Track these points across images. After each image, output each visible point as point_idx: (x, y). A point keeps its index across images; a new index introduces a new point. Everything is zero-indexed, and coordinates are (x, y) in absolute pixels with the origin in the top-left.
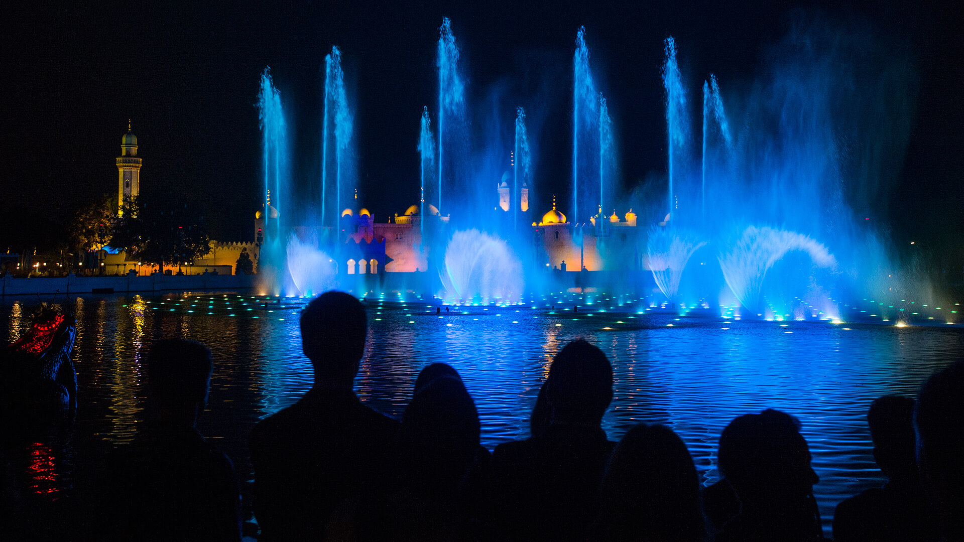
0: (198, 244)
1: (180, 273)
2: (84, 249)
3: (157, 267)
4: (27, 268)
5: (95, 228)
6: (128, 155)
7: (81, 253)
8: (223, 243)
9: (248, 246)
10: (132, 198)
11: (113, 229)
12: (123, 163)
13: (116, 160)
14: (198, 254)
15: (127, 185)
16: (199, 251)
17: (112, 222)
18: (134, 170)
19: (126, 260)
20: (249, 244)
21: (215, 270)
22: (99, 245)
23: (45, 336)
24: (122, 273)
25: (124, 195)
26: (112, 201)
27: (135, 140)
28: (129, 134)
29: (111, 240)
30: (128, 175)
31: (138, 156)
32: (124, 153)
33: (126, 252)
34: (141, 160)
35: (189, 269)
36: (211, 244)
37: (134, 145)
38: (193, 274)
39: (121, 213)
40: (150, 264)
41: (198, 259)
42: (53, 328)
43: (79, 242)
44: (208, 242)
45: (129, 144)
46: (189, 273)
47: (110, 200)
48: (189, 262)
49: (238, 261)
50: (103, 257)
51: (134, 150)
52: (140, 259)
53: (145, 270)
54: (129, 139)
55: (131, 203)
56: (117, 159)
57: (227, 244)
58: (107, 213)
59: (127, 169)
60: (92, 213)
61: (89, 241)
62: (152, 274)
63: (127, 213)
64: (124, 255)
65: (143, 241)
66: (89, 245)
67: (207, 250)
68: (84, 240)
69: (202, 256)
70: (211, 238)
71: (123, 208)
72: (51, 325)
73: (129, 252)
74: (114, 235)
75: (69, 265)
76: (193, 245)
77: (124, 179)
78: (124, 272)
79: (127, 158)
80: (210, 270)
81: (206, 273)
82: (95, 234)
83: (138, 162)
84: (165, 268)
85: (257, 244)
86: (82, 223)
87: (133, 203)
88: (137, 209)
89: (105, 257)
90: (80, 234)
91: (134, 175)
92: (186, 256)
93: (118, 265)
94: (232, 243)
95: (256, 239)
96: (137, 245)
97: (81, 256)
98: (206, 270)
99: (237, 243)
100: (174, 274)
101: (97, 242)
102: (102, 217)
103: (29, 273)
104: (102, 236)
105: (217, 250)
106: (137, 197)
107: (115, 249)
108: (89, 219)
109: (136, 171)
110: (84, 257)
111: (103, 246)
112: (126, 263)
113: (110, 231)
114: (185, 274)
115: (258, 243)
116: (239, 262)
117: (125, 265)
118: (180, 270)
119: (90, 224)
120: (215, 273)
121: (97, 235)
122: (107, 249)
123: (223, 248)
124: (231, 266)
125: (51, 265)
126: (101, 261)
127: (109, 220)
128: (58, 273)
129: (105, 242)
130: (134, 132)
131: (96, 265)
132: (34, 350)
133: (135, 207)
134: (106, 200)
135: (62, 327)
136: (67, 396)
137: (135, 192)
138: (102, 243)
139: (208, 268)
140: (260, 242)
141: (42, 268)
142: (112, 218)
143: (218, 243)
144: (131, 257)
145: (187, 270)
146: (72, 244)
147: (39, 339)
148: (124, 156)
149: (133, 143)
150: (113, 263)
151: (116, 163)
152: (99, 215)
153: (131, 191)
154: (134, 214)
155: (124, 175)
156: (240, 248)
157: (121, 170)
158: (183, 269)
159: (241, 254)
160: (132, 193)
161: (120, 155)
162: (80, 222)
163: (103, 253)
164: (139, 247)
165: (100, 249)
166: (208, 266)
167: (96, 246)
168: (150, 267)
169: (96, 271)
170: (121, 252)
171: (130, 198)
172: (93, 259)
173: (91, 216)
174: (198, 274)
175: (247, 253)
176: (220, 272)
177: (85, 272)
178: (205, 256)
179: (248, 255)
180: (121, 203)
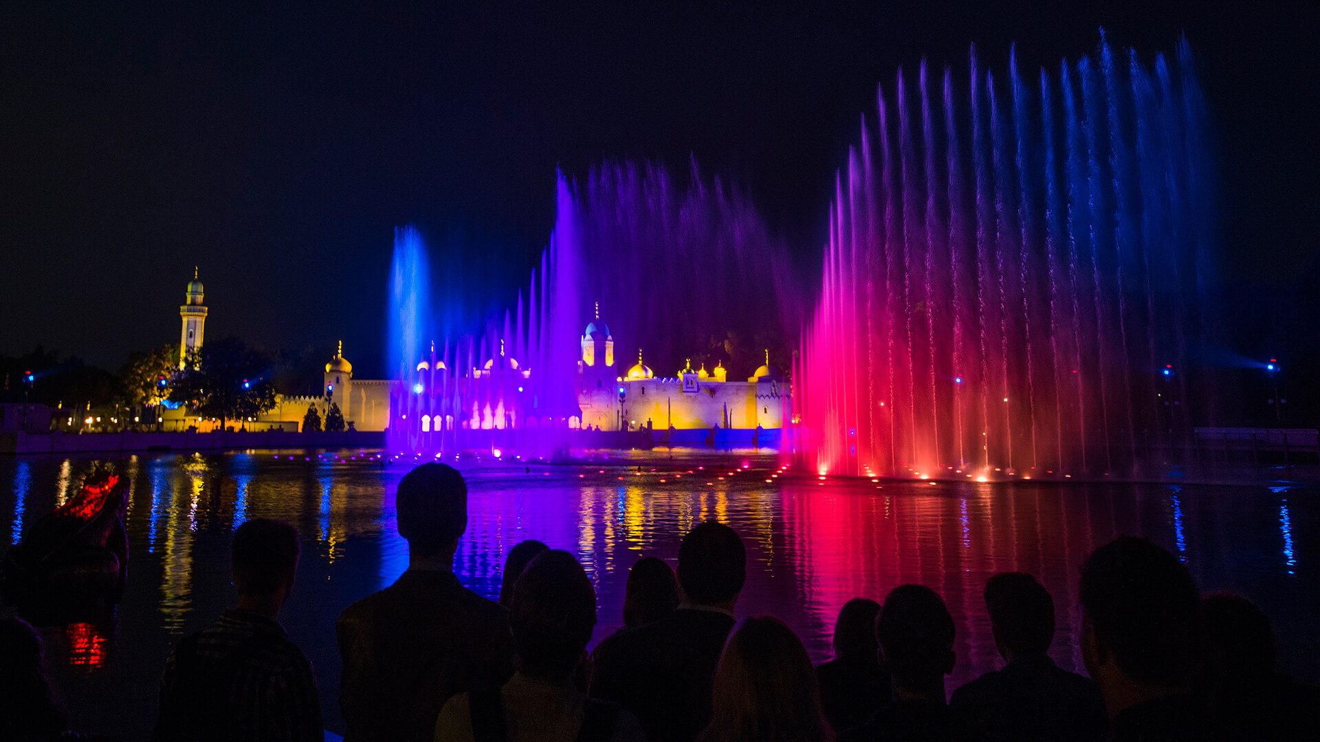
0: (263, 398)
1: (243, 430)
2: (141, 403)
3: (219, 423)
4: (79, 422)
5: (154, 380)
6: (193, 303)
7: (138, 408)
8: (289, 397)
9: (317, 401)
10: (195, 349)
11: (173, 381)
12: (188, 311)
13: (180, 309)
14: (263, 409)
15: (191, 335)
16: (264, 405)
17: (173, 373)
18: (198, 319)
19: (185, 415)
20: (318, 398)
21: (280, 426)
22: (157, 399)
23: (96, 498)
24: (181, 429)
25: (187, 346)
26: (174, 352)
27: (201, 288)
28: (195, 282)
29: (171, 394)
30: (192, 325)
31: (204, 304)
32: (189, 302)
33: (187, 406)
34: (207, 308)
35: (252, 425)
36: (278, 399)
37: (200, 294)
38: (257, 430)
39: (182, 366)
40: (211, 420)
41: (263, 414)
42: (106, 491)
43: (136, 395)
44: (274, 396)
45: (195, 292)
46: (252, 430)
47: (171, 351)
48: (253, 418)
49: (305, 417)
50: (161, 412)
51: (200, 298)
52: (201, 414)
53: (205, 425)
54: (194, 286)
55: (193, 355)
56: (182, 308)
57: (294, 398)
58: (167, 365)
59: (192, 319)
60: (151, 364)
61: (147, 395)
62: (213, 431)
63: (190, 365)
64: (184, 409)
65: (205, 395)
66: (147, 398)
67: (273, 404)
68: (141, 394)
69: (267, 411)
70: (277, 392)
71: (186, 360)
72: (104, 487)
73: (190, 406)
74: (174, 388)
75: (125, 420)
76: (258, 400)
77: (188, 329)
78: (183, 428)
79: (192, 307)
80: (276, 427)
81: (271, 430)
82: (154, 387)
83: (203, 311)
84: (227, 424)
85: (326, 399)
86: (141, 376)
87: (195, 354)
88: (200, 361)
89: (164, 411)
90: (137, 388)
91: (198, 325)
92: (251, 411)
93: (177, 421)
94: (300, 397)
95: (325, 393)
96: (198, 399)
97: (138, 411)
98: (271, 426)
99: (305, 397)
100: (236, 430)
101: (155, 395)
102: (162, 369)
103: (81, 428)
104: (161, 388)
105: (283, 405)
106: (201, 348)
107: (174, 403)
108: (149, 371)
109: (201, 321)
110: (140, 412)
111: (161, 400)
112: (185, 418)
113: (170, 384)
114: (248, 430)
115: (328, 398)
116: (307, 418)
117: (184, 420)
118: (243, 426)
119: (149, 376)
120: (280, 430)
121: (156, 388)
122: (166, 404)
123: (290, 403)
124: (298, 423)
125: (106, 420)
126: (159, 416)
127: (170, 373)
128: (112, 429)
129: (164, 395)
130: (201, 279)
131: (154, 421)
132: (84, 514)
133: (198, 358)
134: (168, 351)
135: (115, 489)
136: (117, 564)
137: (198, 342)
138: (160, 396)
139: (273, 424)
140: (329, 396)
141: (95, 424)
142: (173, 370)
143: (285, 397)
144: (192, 411)
145: (251, 425)
146: (129, 398)
147: (90, 502)
148: (189, 305)
149: (199, 291)
150: (171, 418)
151: (179, 312)
152: (159, 366)
153: (194, 341)
154: (196, 366)
155: (188, 324)
156: (308, 403)
157: (185, 320)
158: (247, 426)
159: (310, 410)
160: (196, 343)
161: (185, 303)
162: (138, 374)
163: (161, 407)
164: (200, 401)
165: (158, 403)
166: (273, 422)
167: (155, 400)
168: (212, 422)
169: (153, 427)
170: (180, 406)
171: (193, 350)
172: (150, 414)
173: (150, 368)
174: (263, 431)
175: (316, 409)
176: (286, 429)
177: (141, 428)
178: (270, 412)
179: (316, 410)
180: (183, 354)
